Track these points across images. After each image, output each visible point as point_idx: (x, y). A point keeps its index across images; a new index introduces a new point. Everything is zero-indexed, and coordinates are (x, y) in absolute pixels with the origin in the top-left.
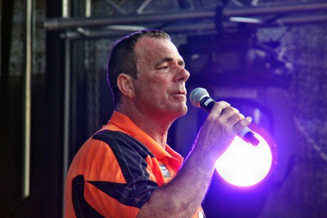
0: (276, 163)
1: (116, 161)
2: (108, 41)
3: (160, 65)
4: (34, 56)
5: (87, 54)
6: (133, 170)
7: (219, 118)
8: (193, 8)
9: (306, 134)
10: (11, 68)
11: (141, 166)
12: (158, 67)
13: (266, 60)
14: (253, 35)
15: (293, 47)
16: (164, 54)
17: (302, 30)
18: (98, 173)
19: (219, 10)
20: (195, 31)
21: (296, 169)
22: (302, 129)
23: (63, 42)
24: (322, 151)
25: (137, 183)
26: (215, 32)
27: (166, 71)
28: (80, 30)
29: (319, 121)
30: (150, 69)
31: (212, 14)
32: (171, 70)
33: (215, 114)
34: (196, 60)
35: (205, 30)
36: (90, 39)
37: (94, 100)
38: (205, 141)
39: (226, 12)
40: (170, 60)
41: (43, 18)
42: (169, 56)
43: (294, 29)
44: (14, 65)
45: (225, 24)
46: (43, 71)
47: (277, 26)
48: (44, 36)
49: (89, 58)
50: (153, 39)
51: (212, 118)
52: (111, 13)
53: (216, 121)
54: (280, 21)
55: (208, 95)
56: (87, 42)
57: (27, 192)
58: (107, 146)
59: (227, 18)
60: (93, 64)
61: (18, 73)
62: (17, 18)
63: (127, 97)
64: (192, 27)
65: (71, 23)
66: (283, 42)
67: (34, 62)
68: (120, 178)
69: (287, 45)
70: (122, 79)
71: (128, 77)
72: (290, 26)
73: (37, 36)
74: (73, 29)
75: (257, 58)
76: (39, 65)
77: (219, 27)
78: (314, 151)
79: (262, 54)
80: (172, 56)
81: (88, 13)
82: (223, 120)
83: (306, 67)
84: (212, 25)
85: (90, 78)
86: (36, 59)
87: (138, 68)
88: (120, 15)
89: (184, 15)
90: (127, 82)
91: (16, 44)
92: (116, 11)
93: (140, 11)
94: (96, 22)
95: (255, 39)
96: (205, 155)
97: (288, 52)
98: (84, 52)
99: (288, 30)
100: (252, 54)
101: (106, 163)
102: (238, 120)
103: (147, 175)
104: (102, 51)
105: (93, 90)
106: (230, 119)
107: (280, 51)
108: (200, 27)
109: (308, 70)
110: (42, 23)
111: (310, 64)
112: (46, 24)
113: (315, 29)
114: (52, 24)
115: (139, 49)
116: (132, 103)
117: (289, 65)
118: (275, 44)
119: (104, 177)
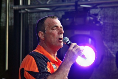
0: (97, 58)
1: (36, 64)
2: (36, 13)
3: (53, 28)
4: (10, 19)
5: (29, 18)
6: (42, 68)
7: (72, 49)
8: (67, 2)
9: (108, 47)
10: (1, 23)
11: (45, 66)
12: (52, 29)
13: (93, 20)
14: (88, 12)
15: (103, 16)
16: (55, 24)
17: (106, 10)
18: (29, 68)
19: (76, 2)
20: (68, 10)
21: (104, 60)
22: (106, 45)
23: (20, 14)
24: (113, 53)
25: (43, 72)
26: (75, 10)
27: (56, 30)
28: (26, 10)
29: (112, 43)
30: (50, 30)
31: (74, 4)
32: (57, 30)
33: (71, 48)
34: (68, 20)
35: (71, 10)
36: (30, 13)
37: (31, 35)
38: (68, 58)
39: (79, 3)
40: (57, 27)
41: (13, 5)
42: (56, 25)
43: (103, 9)
44: (2, 22)
45: (79, 8)
46: (13, 24)
47: (97, 8)
48: (13, 11)
49: (29, 20)
50: (51, 19)
51: (70, 49)
52: (37, 3)
53: (72, 51)
54: (98, 6)
55: (69, 40)
56: (29, 14)
57: (7, 68)
58: (33, 58)
59: (79, 5)
60: (31, 22)
61: (4, 25)
62: (3, 5)
63: (42, 40)
64: (67, 9)
65: (23, 7)
66: (99, 14)
67: (10, 21)
68: (37, 70)
69: (101, 15)
70: (40, 33)
71: (42, 33)
72: (102, 8)
73: (11, 12)
74: (24, 9)
75: (90, 20)
76: (11, 22)
77: (76, 9)
78: (110, 53)
79: (92, 18)
80: (58, 25)
81: (29, 3)
82: (74, 50)
83: (107, 23)
84: (74, 8)
85: (30, 27)
86: (10, 20)
87: (46, 29)
88: (41, 4)
89: (64, 4)
90: (42, 34)
91: (3, 15)
92: (39, 3)
93: (48, 3)
94: (32, 7)
95: (89, 13)
96: (67, 63)
97: (101, 17)
98: (28, 17)
99: (101, 10)
100: (88, 18)
101: (32, 64)
102: (79, 50)
103: (47, 69)
104: (34, 17)
105: (31, 31)
106: (76, 50)
107: (98, 17)
108: (69, 9)
109: (108, 24)
110: (12, 7)
111: (109, 22)
112: (14, 8)
113: (111, 9)
114: (16, 7)
115: (46, 22)
116: (44, 42)
117: (101, 22)
118: (96, 15)
119: (32, 70)
